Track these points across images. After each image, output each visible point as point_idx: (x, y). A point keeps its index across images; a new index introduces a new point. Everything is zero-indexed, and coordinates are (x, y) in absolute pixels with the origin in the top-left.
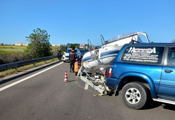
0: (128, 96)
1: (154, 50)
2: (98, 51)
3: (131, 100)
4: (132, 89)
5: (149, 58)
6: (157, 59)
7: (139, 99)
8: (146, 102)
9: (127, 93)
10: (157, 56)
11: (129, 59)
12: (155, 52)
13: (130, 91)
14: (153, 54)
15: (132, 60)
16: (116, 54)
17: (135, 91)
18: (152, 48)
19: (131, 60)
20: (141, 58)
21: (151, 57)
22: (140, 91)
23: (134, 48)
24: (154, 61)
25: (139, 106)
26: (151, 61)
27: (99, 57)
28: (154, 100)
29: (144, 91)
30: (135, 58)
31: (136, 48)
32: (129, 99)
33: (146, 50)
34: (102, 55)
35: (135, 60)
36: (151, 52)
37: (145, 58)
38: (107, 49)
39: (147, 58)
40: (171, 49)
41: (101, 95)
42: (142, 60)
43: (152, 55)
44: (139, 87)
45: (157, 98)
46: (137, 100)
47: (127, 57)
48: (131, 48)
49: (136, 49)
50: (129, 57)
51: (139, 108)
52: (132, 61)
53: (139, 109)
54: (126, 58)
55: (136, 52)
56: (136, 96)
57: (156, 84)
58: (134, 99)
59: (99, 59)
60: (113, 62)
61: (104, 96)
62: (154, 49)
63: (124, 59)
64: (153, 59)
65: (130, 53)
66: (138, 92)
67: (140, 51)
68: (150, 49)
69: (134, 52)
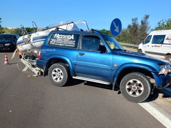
0: (54, 75)
1: (72, 37)
2: (31, 36)
3: (57, 79)
4: (56, 69)
5: (69, 43)
6: (75, 44)
7: (62, 77)
8: (67, 80)
9: (53, 73)
10: (75, 41)
11: (54, 44)
12: (73, 38)
13: (55, 71)
14: (71, 40)
15: (57, 44)
16: (45, 39)
17: (59, 71)
18: (71, 35)
19: (56, 44)
20: (63, 43)
22: (63, 71)
23: (58, 34)
24: (72, 46)
25: (62, 83)
26: (70, 46)
28: (73, 77)
29: (65, 70)
30: (58, 42)
31: (60, 34)
32: (55, 77)
33: (67, 36)
34: (34, 39)
35: (59, 44)
36: (70, 38)
37: (66, 43)
38: (38, 34)
39: (67, 43)
42: (64, 45)
43: (71, 41)
44: (62, 67)
46: (61, 79)
47: (53, 42)
48: (56, 34)
49: (60, 36)
50: (54, 42)
51: (62, 85)
54: (52, 43)
55: (59, 37)
56: (60, 75)
57: (74, 64)
58: (59, 77)
59: (31, 42)
61: (39, 77)
62: (73, 35)
63: (51, 43)
64: (72, 44)
65: (55, 38)
66: (61, 72)
67: (63, 37)
68: (69, 36)
69: (58, 37)
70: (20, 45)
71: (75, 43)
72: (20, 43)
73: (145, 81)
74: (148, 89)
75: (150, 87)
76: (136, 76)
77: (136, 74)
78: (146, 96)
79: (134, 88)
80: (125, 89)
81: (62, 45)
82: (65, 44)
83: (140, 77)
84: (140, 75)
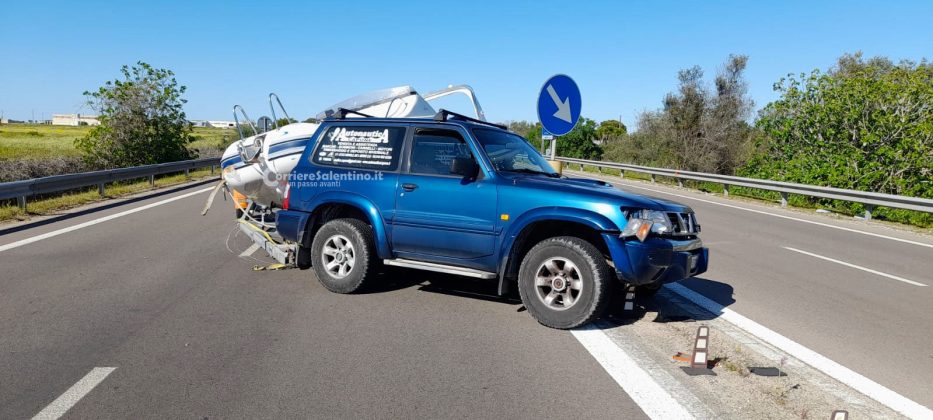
0: (330, 258)
1: (385, 136)
2: (263, 138)
3: (336, 269)
4: (336, 239)
5: (374, 157)
6: (390, 158)
7: (352, 262)
8: (367, 270)
9: (327, 250)
10: (391, 149)
11: (330, 160)
12: (386, 141)
13: (332, 245)
14: (381, 145)
15: (338, 160)
16: (302, 149)
17: (344, 242)
18: (381, 130)
19: (335, 160)
20: (356, 156)
21: (379, 153)
22: (354, 241)
23: (344, 130)
24: (383, 163)
25: (352, 282)
26: (378, 163)
27: (265, 154)
28: (386, 262)
29: (362, 241)
30: (343, 155)
31: (349, 129)
32: (332, 265)
33: (369, 134)
34: (274, 148)
35: (344, 161)
36: (379, 141)
37: (365, 156)
38: (286, 133)
39: (370, 157)
40: (420, 133)
41: (276, 266)
42: (359, 162)
43: (380, 149)
44: (351, 231)
45: (393, 257)
46: (348, 268)
47: (327, 153)
48: (338, 130)
49: (348, 133)
50: (331, 154)
51: (353, 289)
52: (340, 164)
53: (350, 293)
54: (326, 157)
55: (347, 139)
56: (348, 255)
57: (386, 220)
58: (342, 264)
59: (263, 158)
60: (301, 168)
61: (288, 271)
62: (386, 131)
63: (320, 159)
64: (382, 157)
65: (335, 143)
66: (349, 245)
67: (357, 137)
68: (377, 133)
69: (344, 139)
70: (232, 167)
71: (391, 153)
72: (230, 163)
73: (585, 259)
74: (594, 283)
75: (600, 276)
76: (560, 245)
77: (562, 240)
78: (589, 306)
79: (558, 283)
80: (533, 288)
81: (355, 161)
82: (363, 159)
83: (571, 249)
84: (570, 243)
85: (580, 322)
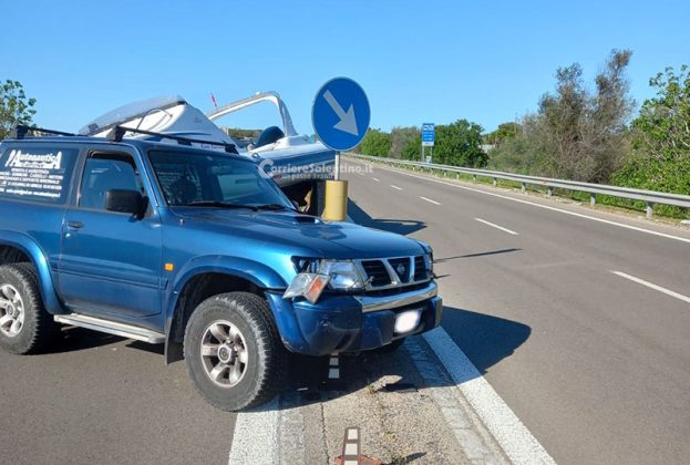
0: (3, 311)
3: (9, 325)
4: (5, 288)
5: (45, 187)
6: (60, 188)
7: (21, 317)
8: (38, 328)
10: (61, 177)
11: (3, 190)
12: (58, 167)
13: (4, 296)
14: (53, 172)
15: (11, 191)
17: (13, 293)
18: (55, 152)
19: (8, 191)
20: (28, 185)
21: (49, 181)
22: (21, 292)
23: (19, 152)
24: (53, 195)
26: (48, 195)
28: (57, 318)
30: (15, 184)
31: (24, 151)
32: (4, 320)
33: (42, 158)
35: (16, 192)
36: (50, 166)
37: (36, 186)
39: (40, 186)
40: (96, 156)
42: (30, 193)
43: (51, 177)
44: (17, 279)
45: (66, 311)
46: (19, 324)
48: (14, 152)
49: (23, 157)
50: (5, 183)
51: (26, 350)
55: (21, 165)
57: (53, 266)
58: (14, 318)
64: (53, 187)
65: (9, 169)
66: (18, 296)
67: (31, 162)
68: (49, 157)
69: (18, 164)
71: (62, 183)
73: (249, 324)
74: (258, 356)
75: (265, 347)
76: (223, 305)
77: (225, 300)
78: (254, 384)
79: (224, 352)
80: (199, 357)
81: (26, 192)
83: (234, 310)
84: (234, 303)
85: (246, 404)
